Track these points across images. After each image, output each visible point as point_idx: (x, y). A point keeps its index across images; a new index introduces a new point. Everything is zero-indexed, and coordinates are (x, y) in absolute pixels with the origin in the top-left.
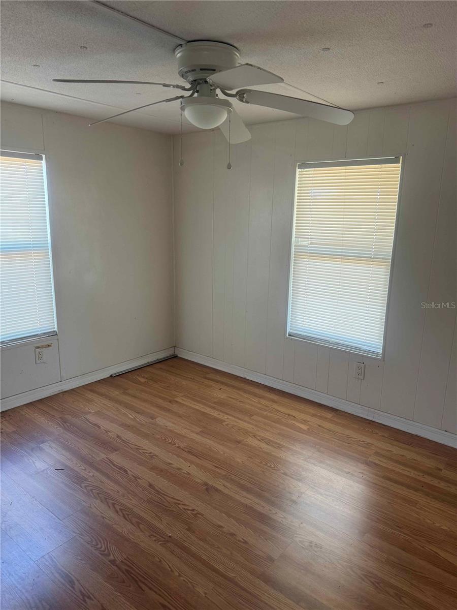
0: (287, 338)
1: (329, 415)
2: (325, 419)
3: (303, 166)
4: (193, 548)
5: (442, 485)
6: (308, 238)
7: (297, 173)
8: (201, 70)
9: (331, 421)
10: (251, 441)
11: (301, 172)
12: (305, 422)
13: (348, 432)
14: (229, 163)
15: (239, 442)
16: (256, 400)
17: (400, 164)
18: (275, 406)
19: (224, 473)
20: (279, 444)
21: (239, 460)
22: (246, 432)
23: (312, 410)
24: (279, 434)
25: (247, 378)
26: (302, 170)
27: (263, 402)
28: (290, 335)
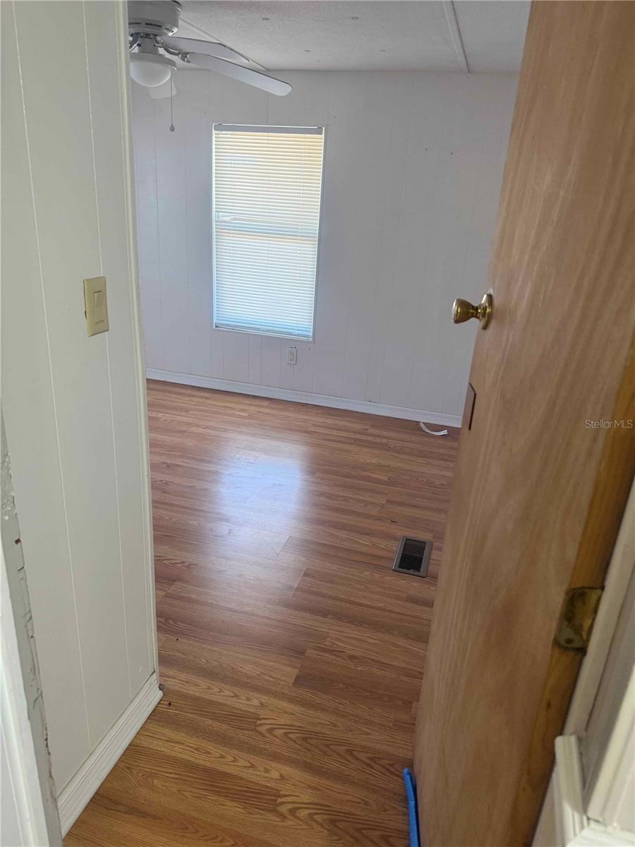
0: (214, 330)
1: (265, 403)
2: (262, 406)
3: (220, 128)
4: (174, 502)
5: (369, 438)
6: (231, 213)
7: (214, 136)
8: (147, 24)
9: (267, 407)
10: (194, 429)
11: (217, 134)
12: (243, 410)
13: (286, 414)
14: (172, 125)
15: (184, 432)
16: (188, 398)
17: (323, 135)
18: (210, 402)
19: (180, 454)
20: (225, 429)
21: (191, 444)
22: (188, 424)
23: (248, 401)
24: (222, 422)
25: (168, 381)
26: (219, 132)
27: (195, 399)
28: (217, 327)
